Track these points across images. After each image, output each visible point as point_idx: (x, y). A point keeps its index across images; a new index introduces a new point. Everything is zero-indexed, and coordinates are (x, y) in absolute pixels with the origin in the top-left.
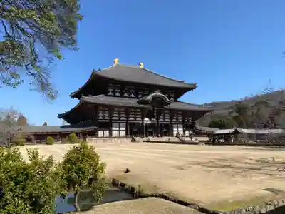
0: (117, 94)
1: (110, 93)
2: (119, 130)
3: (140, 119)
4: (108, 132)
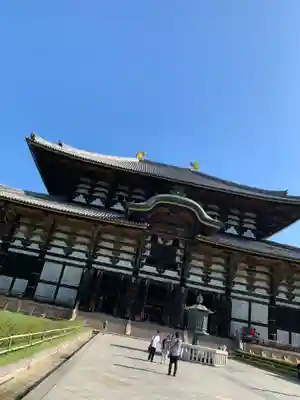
0: (97, 202)
2: (59, 285)
4: (25, 282)
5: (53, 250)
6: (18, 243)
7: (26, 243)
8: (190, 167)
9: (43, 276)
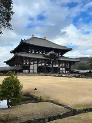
0: (33, 52)
1: (30, 52)
2: (34, 70)
3: (44, 65)
4: (28, 70)
5: (31, 64)
6: (25, 64)
7: (26, 63)
8: (44, 38)
9: (31, 69)
